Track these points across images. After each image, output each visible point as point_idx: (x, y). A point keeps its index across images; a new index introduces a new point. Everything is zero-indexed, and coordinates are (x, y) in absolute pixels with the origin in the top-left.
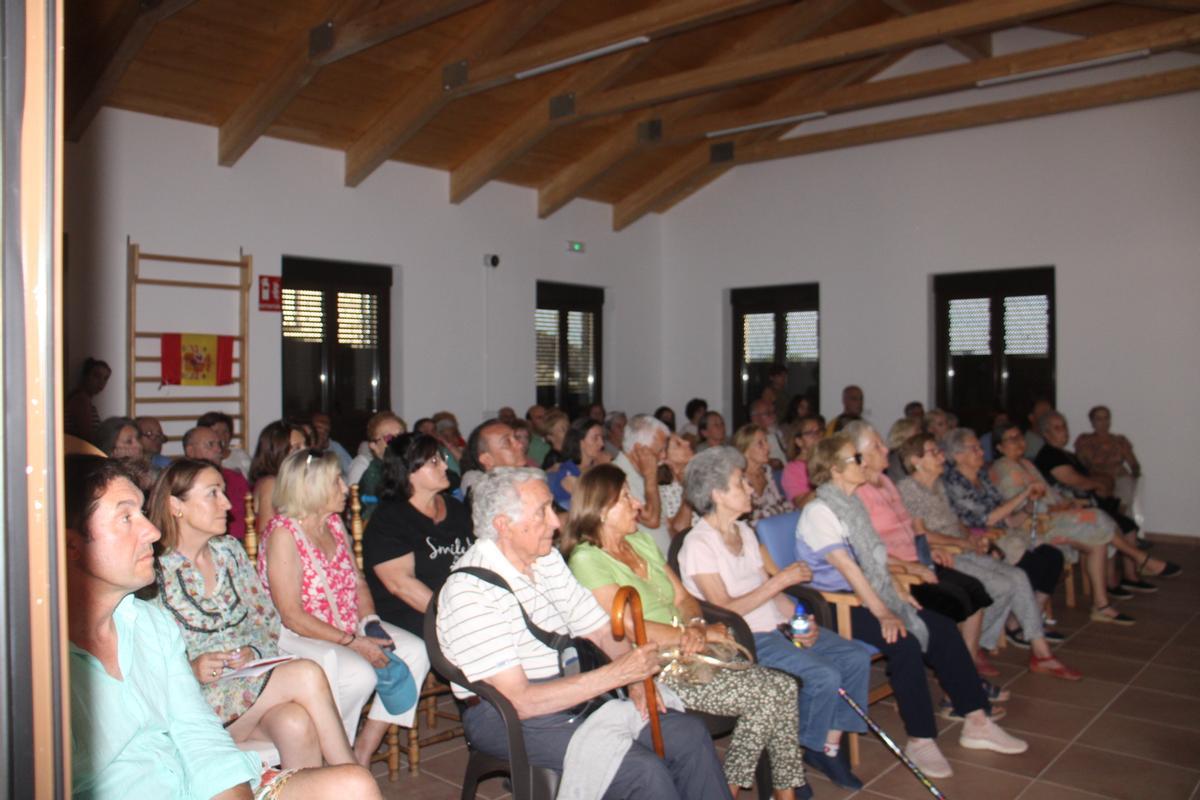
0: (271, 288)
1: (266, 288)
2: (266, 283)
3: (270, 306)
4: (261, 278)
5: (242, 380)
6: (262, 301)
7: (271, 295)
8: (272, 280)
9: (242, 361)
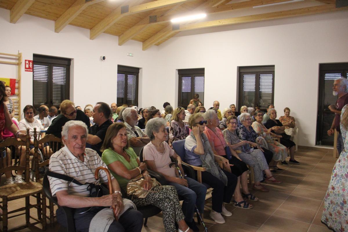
0: (29, 64)
1: (27, 64)
2: (27, 62)
3: (29, 70)
4: (26, 60)
5: (19, 95)
6: (26, 68)
7: (29, 66)
8: (29, 61)
9: (19, 88)
